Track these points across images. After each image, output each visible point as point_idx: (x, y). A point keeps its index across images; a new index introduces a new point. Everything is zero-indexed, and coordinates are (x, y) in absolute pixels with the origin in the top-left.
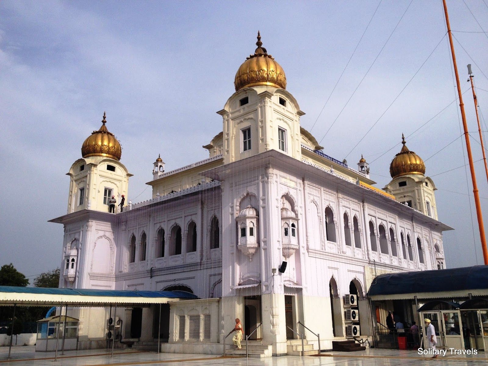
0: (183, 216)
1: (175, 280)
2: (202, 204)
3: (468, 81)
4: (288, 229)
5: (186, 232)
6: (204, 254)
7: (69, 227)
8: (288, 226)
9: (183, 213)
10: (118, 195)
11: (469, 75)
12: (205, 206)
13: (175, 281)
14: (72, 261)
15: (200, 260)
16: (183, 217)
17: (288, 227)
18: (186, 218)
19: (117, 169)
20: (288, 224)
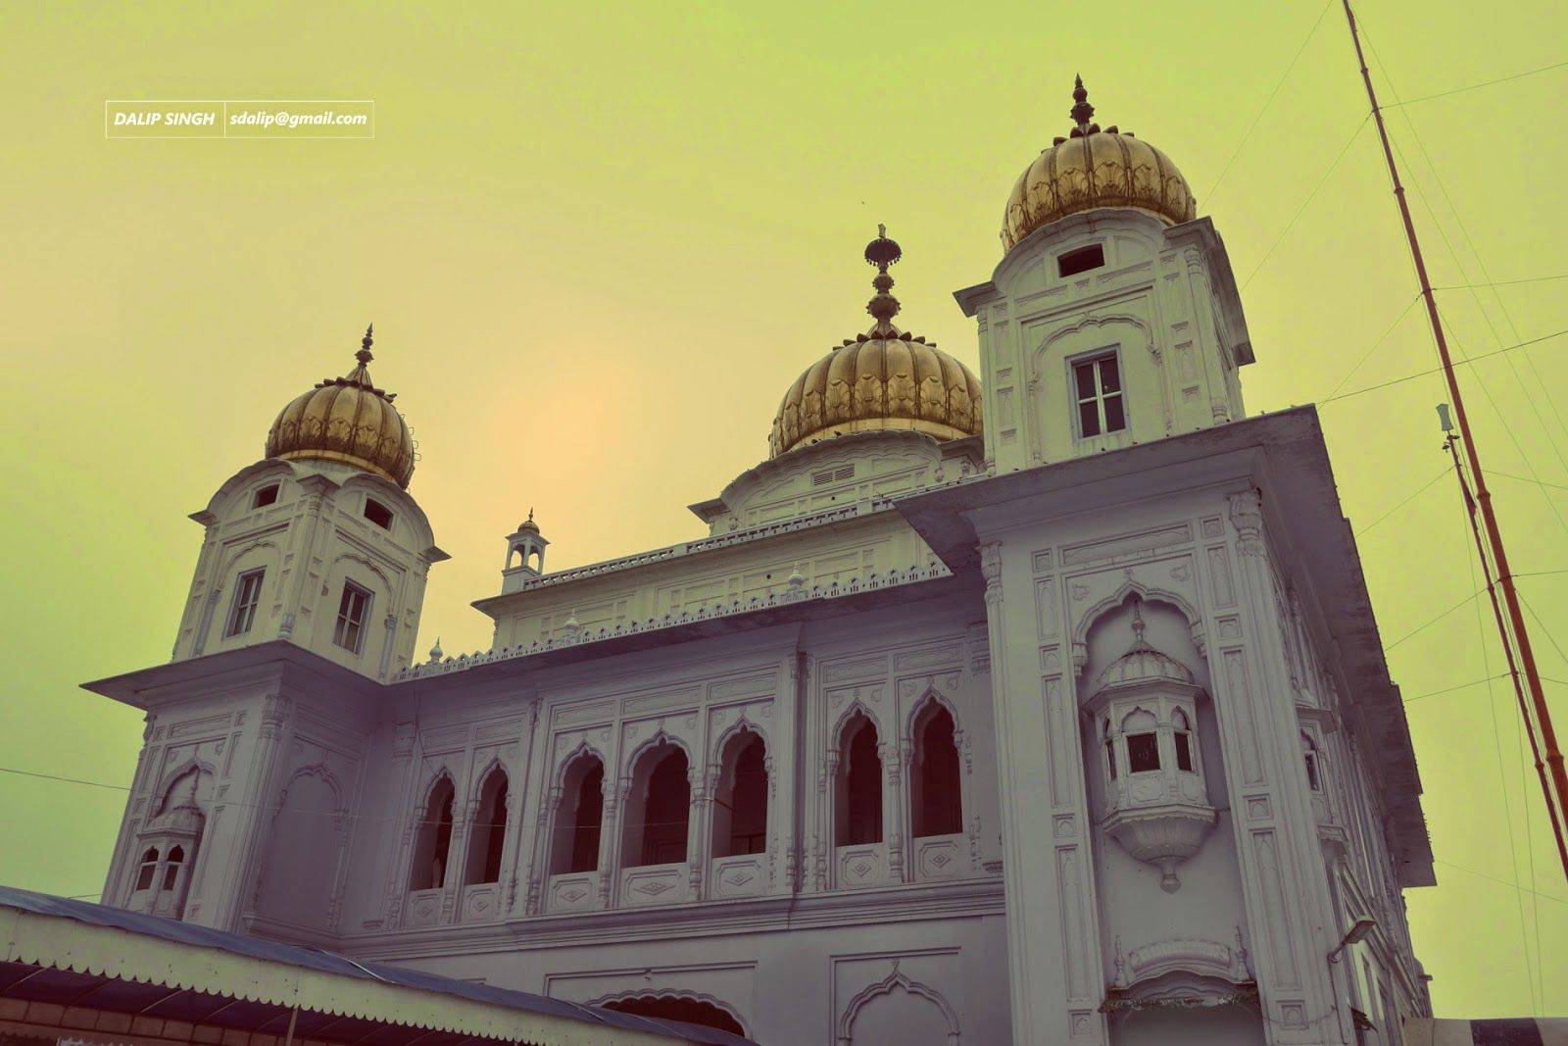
0: (703, 707)
1: (648, 970)
2: (802, 659)
3: (1445, 447)
4: (1315, 756)
5: (712, 770)
6: (810, 862)
7: (165, 720)
8: (1313, 747)
9: (704, 694)
10: (386, 621)
11: (1446, 434)
12: (813, 671)
13: (649, 975)
14: (169, 859)
15: (790, 890)
16: (703, 712)
17: (1313, 752)
18: (717, 716)
19: (397, 522)
20: (1313, 738)
